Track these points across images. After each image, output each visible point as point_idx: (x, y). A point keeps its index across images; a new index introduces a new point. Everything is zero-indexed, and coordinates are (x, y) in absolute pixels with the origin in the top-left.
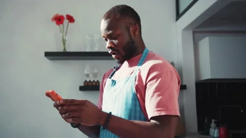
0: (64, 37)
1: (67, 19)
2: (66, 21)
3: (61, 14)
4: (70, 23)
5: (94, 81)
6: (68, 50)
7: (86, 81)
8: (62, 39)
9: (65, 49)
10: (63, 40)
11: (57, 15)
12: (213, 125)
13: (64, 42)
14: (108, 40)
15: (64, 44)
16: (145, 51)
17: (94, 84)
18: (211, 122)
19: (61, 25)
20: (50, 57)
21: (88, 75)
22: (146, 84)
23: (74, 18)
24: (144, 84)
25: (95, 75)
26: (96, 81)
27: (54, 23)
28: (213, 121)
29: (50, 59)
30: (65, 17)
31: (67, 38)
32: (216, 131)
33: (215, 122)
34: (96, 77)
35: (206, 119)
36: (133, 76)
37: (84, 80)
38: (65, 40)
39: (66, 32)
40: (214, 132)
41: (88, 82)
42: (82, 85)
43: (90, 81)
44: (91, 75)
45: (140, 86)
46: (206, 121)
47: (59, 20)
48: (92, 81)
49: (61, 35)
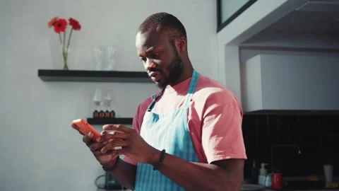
0: (66, 49)
1: (71, 24)
2: (69, 27)
3: (61, 17)
4: (74, 31)
5: (107, 112)
6: (71, 68)
7: (96, 111)
8: (62, 52)
9: (66, 66)
10: (64, 53)
11: (55, 19)
12: (263, 170)
13: (65, 56)
14: (148, 59)
15: (65, 58)
16: (194, 74)
17: (108, 115)
18: (260, 167)
19: (62, 33)
20: (44, 77)
21: (98, 103)
22: (203, 119)
23: (80, 23)
24: (200, 119)
25: (108, 103)
26: (110, 111)
27: (52, 29)
28: (263, 165)
29: (44, 80)
30: (68, 22)
31: (69, 51)
32: (268, 178)
33: (266, 167)
34: (109, 105)
35: (254, 162)
36: (184, 108)
37: (93, 111)
38: (67, 54)
39: (69, 43)
40: (265, 180)
41: (99, 113)
42: (91, 116)
43: (102, 112)
44: (102, 103)
45: (195, 123)
46: (254, 165)
47: (59, 25)
48: (104, 111)
49: (61, 46)
